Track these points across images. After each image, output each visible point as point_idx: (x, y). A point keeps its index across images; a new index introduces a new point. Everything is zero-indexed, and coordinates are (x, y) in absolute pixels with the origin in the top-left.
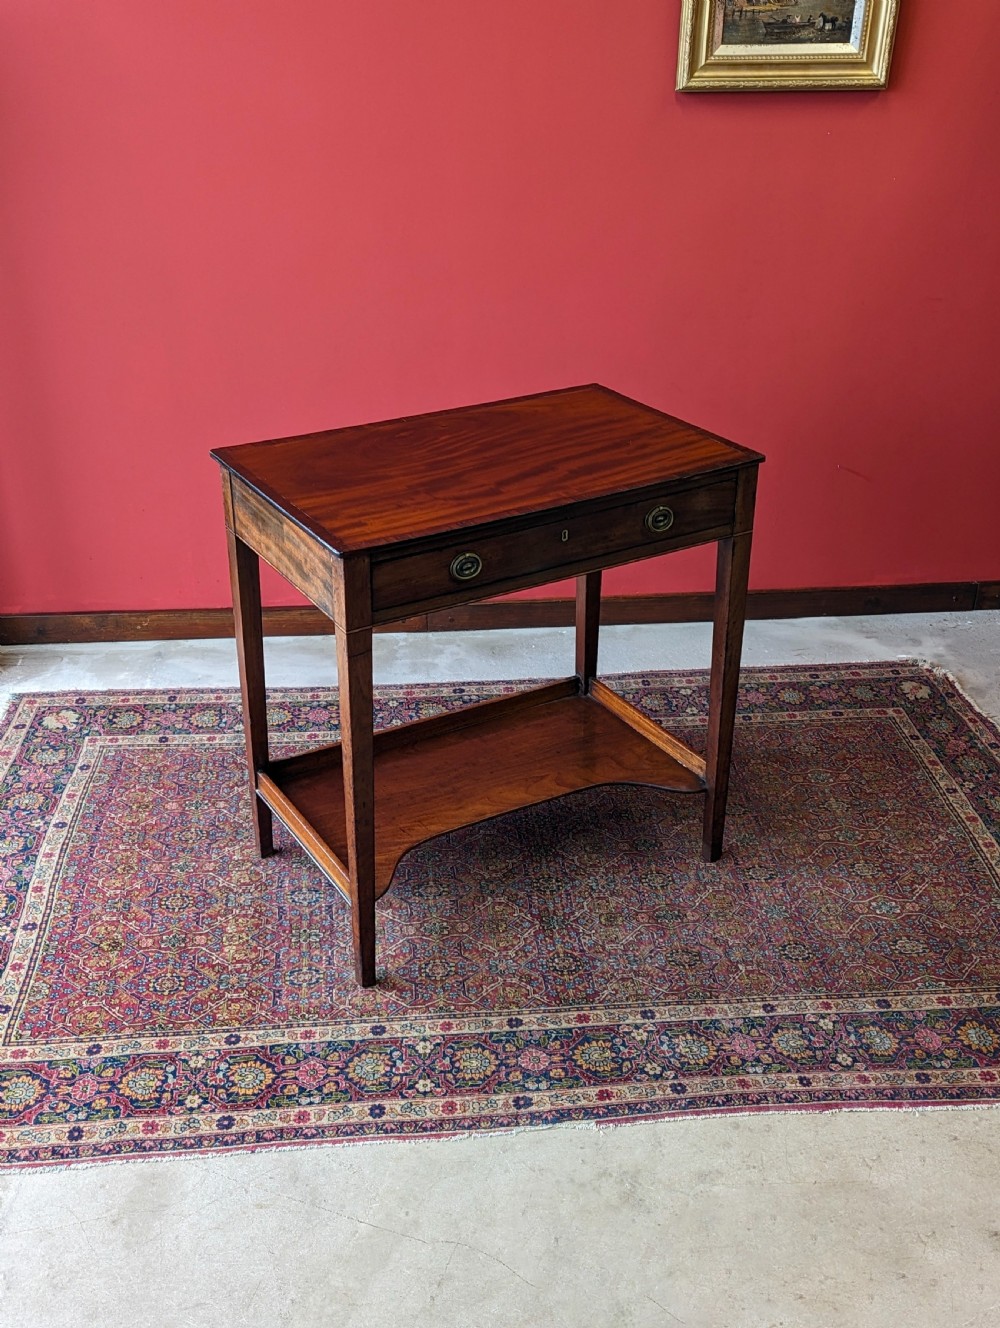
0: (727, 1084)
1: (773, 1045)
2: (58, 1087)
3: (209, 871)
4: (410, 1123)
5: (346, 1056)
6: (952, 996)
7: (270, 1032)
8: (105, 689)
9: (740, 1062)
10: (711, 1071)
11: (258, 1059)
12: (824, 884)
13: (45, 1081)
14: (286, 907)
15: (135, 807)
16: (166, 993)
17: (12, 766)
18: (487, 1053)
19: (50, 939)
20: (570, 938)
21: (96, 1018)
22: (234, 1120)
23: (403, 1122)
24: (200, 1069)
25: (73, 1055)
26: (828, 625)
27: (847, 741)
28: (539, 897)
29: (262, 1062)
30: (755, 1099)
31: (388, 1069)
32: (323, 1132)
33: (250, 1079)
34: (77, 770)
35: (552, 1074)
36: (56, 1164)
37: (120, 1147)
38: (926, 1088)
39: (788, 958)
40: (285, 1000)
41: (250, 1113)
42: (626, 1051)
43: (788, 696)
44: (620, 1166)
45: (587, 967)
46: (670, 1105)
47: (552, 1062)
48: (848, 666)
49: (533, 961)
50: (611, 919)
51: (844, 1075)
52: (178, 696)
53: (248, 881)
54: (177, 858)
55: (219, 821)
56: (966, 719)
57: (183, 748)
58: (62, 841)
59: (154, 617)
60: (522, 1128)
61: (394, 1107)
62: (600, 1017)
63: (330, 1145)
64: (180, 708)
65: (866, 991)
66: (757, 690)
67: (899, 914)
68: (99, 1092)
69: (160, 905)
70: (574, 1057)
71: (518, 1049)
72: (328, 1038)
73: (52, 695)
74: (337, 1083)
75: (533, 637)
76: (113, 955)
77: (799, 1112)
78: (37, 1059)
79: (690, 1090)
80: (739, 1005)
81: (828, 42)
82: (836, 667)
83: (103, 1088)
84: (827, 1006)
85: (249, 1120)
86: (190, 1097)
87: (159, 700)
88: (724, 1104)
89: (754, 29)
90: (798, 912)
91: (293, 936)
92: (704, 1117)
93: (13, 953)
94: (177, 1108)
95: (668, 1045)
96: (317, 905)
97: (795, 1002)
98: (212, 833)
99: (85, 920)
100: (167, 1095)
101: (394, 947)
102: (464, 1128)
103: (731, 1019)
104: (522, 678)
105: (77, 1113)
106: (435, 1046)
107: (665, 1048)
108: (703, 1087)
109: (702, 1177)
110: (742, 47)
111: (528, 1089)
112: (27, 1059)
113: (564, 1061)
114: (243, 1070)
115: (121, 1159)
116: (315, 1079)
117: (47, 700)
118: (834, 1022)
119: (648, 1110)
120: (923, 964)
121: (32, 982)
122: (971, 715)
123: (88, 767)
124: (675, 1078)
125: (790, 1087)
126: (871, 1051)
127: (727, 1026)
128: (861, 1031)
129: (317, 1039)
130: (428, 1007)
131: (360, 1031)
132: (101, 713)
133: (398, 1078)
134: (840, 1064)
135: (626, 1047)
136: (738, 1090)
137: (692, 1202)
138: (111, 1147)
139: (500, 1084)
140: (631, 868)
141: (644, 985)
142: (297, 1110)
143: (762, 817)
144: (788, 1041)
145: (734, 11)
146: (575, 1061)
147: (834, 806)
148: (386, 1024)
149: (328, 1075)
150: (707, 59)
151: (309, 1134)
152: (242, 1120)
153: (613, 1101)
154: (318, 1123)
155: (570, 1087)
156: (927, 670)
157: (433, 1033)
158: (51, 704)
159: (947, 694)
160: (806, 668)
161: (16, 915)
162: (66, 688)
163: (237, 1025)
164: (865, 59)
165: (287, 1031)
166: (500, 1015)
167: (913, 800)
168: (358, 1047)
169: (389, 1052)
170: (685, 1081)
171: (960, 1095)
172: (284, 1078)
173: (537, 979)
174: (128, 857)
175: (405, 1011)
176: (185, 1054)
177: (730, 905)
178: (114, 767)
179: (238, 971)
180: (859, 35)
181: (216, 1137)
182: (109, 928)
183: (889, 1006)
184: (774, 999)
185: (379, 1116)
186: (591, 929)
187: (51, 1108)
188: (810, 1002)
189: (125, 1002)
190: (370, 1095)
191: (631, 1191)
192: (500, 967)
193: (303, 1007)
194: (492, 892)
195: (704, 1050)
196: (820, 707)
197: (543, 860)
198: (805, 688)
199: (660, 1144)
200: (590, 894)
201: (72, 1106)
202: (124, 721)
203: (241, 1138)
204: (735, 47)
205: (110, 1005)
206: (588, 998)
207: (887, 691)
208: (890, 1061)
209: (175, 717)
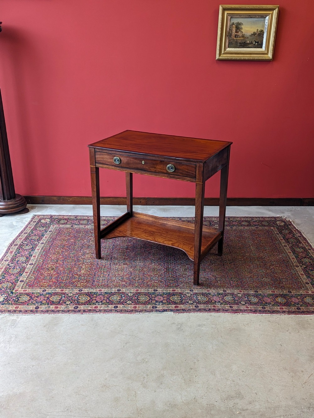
0: (210, 306)
1: (224, 299)
2: (34, 298)
3: (80, 255)
4: (124, 310)
5: (110, 295)
6: (275, 291)
8: (58, 215)
9: (214, 302)
10: (206, 303)
11: (86, 295)
12: (245, 265)
13: (31, 297)
14: (99, 263)
15: (62, 240)
16: (65, 280)
17: (31, 230)
18: (147, 296)
19: (36, 267)
20: (174, 273)
21: (46, 284)
22: (78, 307)
23: (122, 310)
24: (71, 296)
25: (39, 292)
26: (259, 208)
27: (258, 234)
28: (167, 264)
29: (87, 295)
30: (217, 310)
31: (120, 298)
32: (101, 311)
33: (83, 299)
34: (48, 232)
35: (163, 302)
36: (31, 314)
37: (48, 311)
38: (264, 310)
39: (232, 280)
40: (95, 283)
41: (83, 306)
42: (184, 298)
43: (243, 223)
44: (178, 322)
46: (194, 310)
47: (164, 299)
48: (262, 217)
49: (163, 278)
50: (185, 270)
51: (242, 306)
52: (77, 217)
53: (90, 257)
55: (84, 244)
56: (293, 230)
57: (77, 228)
58: (42, 247)
59: (73, 198)
60: (153, 313)
61: (120, 307)
62: (179, 290)
63: (102, 314)
64: (78, 219)
66: (236, 222)
67: (265, 272)
68: (44, 299)
69: (66, 261)
71: (155, 296)
72: (106, 291)
73: (44, 215)
74: (106, 301)
75: (176, 208)
76: (52, 271)
77: (228, 313)
78: (29, 292)
79: (199, 307)
80: (217, 290)
81: (256, 48)
82: (259, 217)
84: (241, 291)
85: (82, 307)
86: (67, 302)
87: (72, 217)
88: (208, 310)
89: (237, 44)
90: (237, 271)
92: (202, 313)
93: (26, 269)
94: (64, 304)
97: (232, 290)
98: (82, 247)
99: (46, 263)
100: (62, 301)
101: (126, 273)
102: (138, 312)
103: (214, 293)
104: (171, 217)
105: (38, 303)
106: (133, 294)
107: (195, 298)
108: (203, 307)
109: (199, 326)
110: (234, 48)
111: (156, 305)
112: (27, 292)
113: (167, 299)
114: (82, 297)
115: (48, 313)
116: (101, 300)
117: (42, 216)
118: (242, 295)
119: (188, 311)
120: (269, 284)
121: (30, 276)
122: (295, 230)
123: (51, 231)
124: (196, 304)
125: (227, 308)
126: (250, 301)
127: (212, 294)
128: (249, 297)
129: (103, 291)
130: (133, 286)
131: (114, 290)
132: (57, 220)
134: (241, 304)
136: (213, 308)
137: (196, 331)
138: (46, 311)
139: (149, 303)
142: (95, 306)
143: (231, 250)
144: (228, 298)
145: (231, 40)
146: (170, 299)
147: (252, 248)
149: (104, 299)
150: (224, 52)
151: (97, 311)
152: (80, 307)
153: (179, 308)
154: (100, 309)
155: (168, 305)
156: (284, 219)
157: (133, 291)
158: (44, 217)
159: (289, 225)
160: (250, 217)
161: (28, 262)
162: (48, 214)
163: (82, 287)
164: (266, 52)
165: (95, 289)
166: (152, 289)
167: (274, 248)
168: (113, 294)
169: (121, 295)
170: (199, 305)
171: (273, 312)
172: (93, 299)
173: (163, 282)
174: (59, 251)
175: (127, 286)
176: (68, 293)
177: (219, 268)
178: (58, 232)
179: (84, 276)
180: (265, 46)
181: (73, 310)
182: (52, 265)
183: (258, 292)
184: (226, 289)
185: (116, 308)
186: (180, 272)
187: (31, 302)
188: (236, 290)
189: (53, 281)
190: (115, 304)
191: (180, 328)
192: (154, 279)
193: (100, 284)
194: (154, 262)
195: (205, 299)
196: (252, 226)
197: (169, 256)
198: (249, 222)
199: (189, 318)
200: (181, 264)
201: (37, 302)
202: (62, 222)
203: (79, 311)
204: (231, 48)
205: (50, 282)
206: (176, 286)
207: (272, 223)
208: (255, 304)
209: (76, 222)
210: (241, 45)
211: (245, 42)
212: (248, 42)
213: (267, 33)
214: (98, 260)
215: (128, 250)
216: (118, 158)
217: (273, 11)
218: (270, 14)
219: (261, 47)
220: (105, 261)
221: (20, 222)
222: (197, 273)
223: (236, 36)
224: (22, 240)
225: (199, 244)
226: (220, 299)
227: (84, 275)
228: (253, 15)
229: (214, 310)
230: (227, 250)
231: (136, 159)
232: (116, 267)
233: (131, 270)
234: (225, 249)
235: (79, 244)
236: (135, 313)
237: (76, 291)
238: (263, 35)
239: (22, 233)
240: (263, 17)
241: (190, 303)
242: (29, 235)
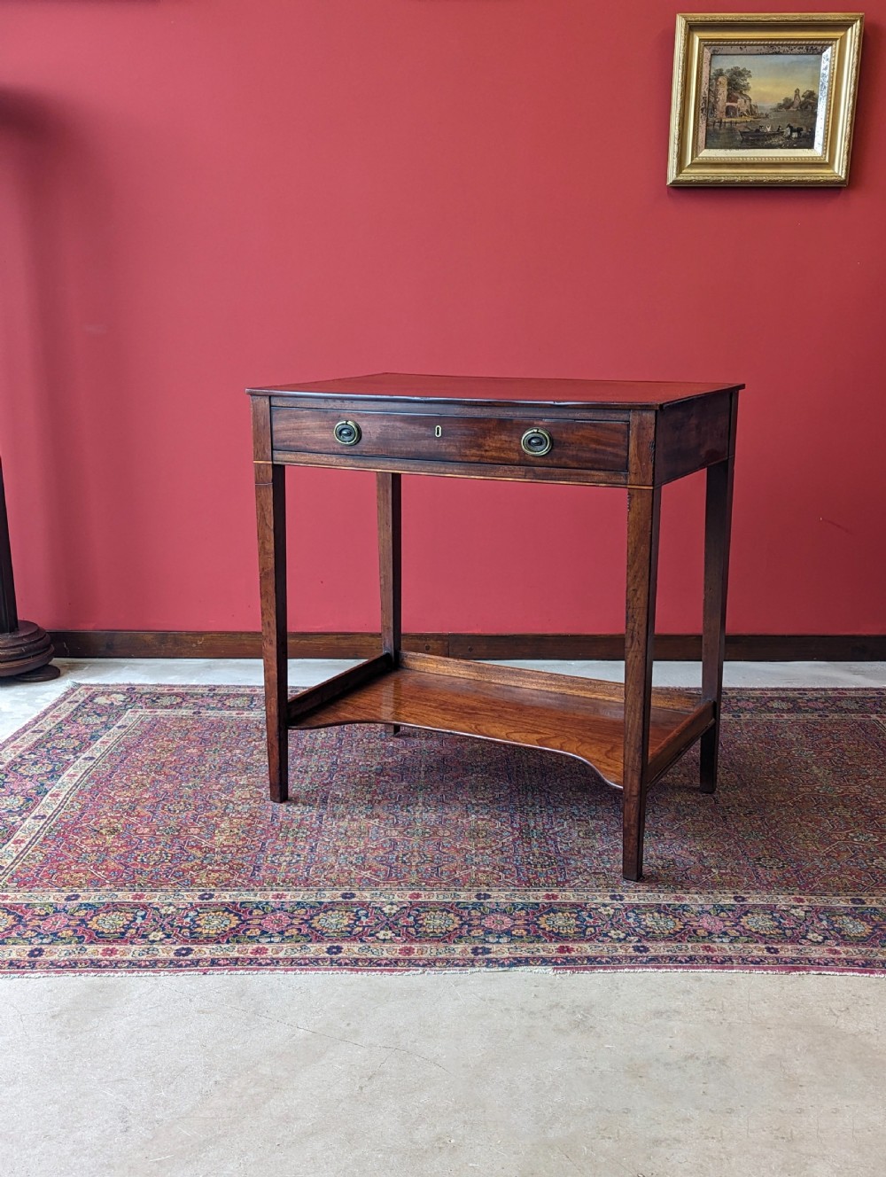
0: (690, 948)
1: (742, 924)
2: (30, 920)
3: (214, 790)
4: (365, 960)
5: (314, 912)
7: (243, 893)
8: (155, 683)
9: (706, 933)
10: (676, 939)
11: (227, 910)
12: (802, 820)
13: (19, 916)
14: (280, 814)
15: (158, 751)
16: (152, 863)
17: (59, 723)
18: (452, 915)
19: (55, 825)
20: (547, 844)
21: (81, 878)
22: (192, 950)
23: (358, 959)
24: (169, 915)
25: (51, 900)
26: (820, 666)
27: (831, 732)
28: (521, 817)
29: (230, 912)
30: (719, 961)
31: (352, 922)
32: (278, 962)
33: (213, 924)
34: (115, 728)
35: (514, 933)
36: (10, 973)
37: (76, 963)
39: (763, 866)
40: (263, 873)
41: (210, 946)
42: (591, 920)
43: (775, 705)
44: (574, 1001)
45: (561, 864)
46: (631, 960)
47: (516, 925)
49: (509, 857)
50: (588, 835)
51: (813, 948)
52: (218, 689)
53: (248, 797)
54: (188, 781)
55: (232, 761)
57: (213, 718)
58: (86, 768)
59: (209, 636)
60: (477, 969)
61: (352, 949)
62: (570, 896)
63: (283, 972)
64: (218, 695)
65: (841, 892)
66: (748, 700)
67: (876, 842)
68: (68, 926)
69: (163, 808)
70: (538, 922)
71: (483, 914)
72: (299, 899)
73: (108, 685)
74: (300, 930)
76: (110, 838)
77: (765, 972)
78: (17, 902)
79: (652, 950)
80: (710, 896)
83: (72, 923)
84: (802, 900)
85: (206, 951)
86: (154, 933)
87: (199, 690)
88: (687, 962)
90: (775, 837)
91: (281, 832)
92: (664, 970)
93: (18, 833)
94: (139, 940)
95: (634, 920)
96: (310, 814)
97: (767, 896)
98: (225, 768)
99: (92, 815)
100: (133, 931)
101: (375, 843)
102: (419, 965)
103: (701, 905)
105: (42, 939)
106: (401, 908)
107: (631, 920)
108: (666, 949)
109: (658, 1014)
110: (722, 151)
111: (488, 942)
112: (7, 902)
113: (527, 925)
114: (210, 917)
116: (278, 926)
117: (101, 688)
118: (806, 912)
119: (608, 962)
121: (30, 851)
123: (125, 726)
124: (639, 941)
125: (755, 953)
126: (842, 933)
127: (696, 909)
128: (834, 919)
129: (288, 899)
130: (400, 883)
131: (327, 896)
132: (148, 696)
133: (361, 929)
134: (810, 940)
135: (591, 918)
136: (702, 953)
138: (68, 963)
139: (460, 937)
140: (614, 802)
141: (615, 878)
142: (255, 946)
144: (757, 922)
145: (714, 122)
146: (539, 925)
147: (816, 771)
148: (357, 893)
149: (292, 924)
150: (692, 159)
151: (263, 963)
152: (200, 951)
154: (274, 956)
155: (531, 942)
157: (401, 900)
158: (107, 691)
160: (795, 690)
161: (29, 810)
162: (121, 683)
163: (213, 887)
164: (827, 160)
165: (260, 892)
166: (469, 891)
168: (326, 907)
169: (355, 910)
170: (648, 945)
172: (249, 924)
173: (510, 869)
174: (143, 779)
175: (377, 884)
176: (158, 904)
177: (708, 830)
178: (148, 727)
179: (224, 852)
180: (821, 143)
181: (171, 962)
182: (112, 820)
183: (864, 903)
184: (745, 893)
185: (336, 953)
186: (570, 839)
187: (18, 934)
188: (782, 897)
189: (111, 868)
190: (330, 939)
191: (583, 1020)
192: (476, 860)
193: (279, 878)
194: (478, 812)
195: (671, 924)
196: (807, 711)
197: (530, 794)
198: (793, 701)
199: (617, 988)
200: (571, 817)
201: (39, 934)
202: (166, 701)
203: (196, 963)
204: (715, 151)
205: (97, 869)
206: (558, 884)
207: (872, 704)
208: (861, 941)
209: (211, 701)
210: (747, 140)
211: (758, 131)
212: (769, 129)
213: (829, 101)
214: (277, 805)
215: (383, 776)
216: (349, 423)
217: (846, 30)
218: (836, 39)
219: (810, 146)
220: (302, 808)
221: (23, 702)
222: (634, 832)
223: (728, 111)
224: (21, 749)
225: (641, 721)
226: (728, 923)
227: (225, 849)
228: (782, 45)
229: (709, 959)
230: (732, 776)
231: (413, 420)
232: (339, 827)
233: (395, 833)
234: (721, 775)
235: (214, 759)
236: (408, 970)
237: (190, 897)
238: (815, 106)
239: (26, 731)
240: (815, 49)
241: (615, 937)
242: (50, 737)
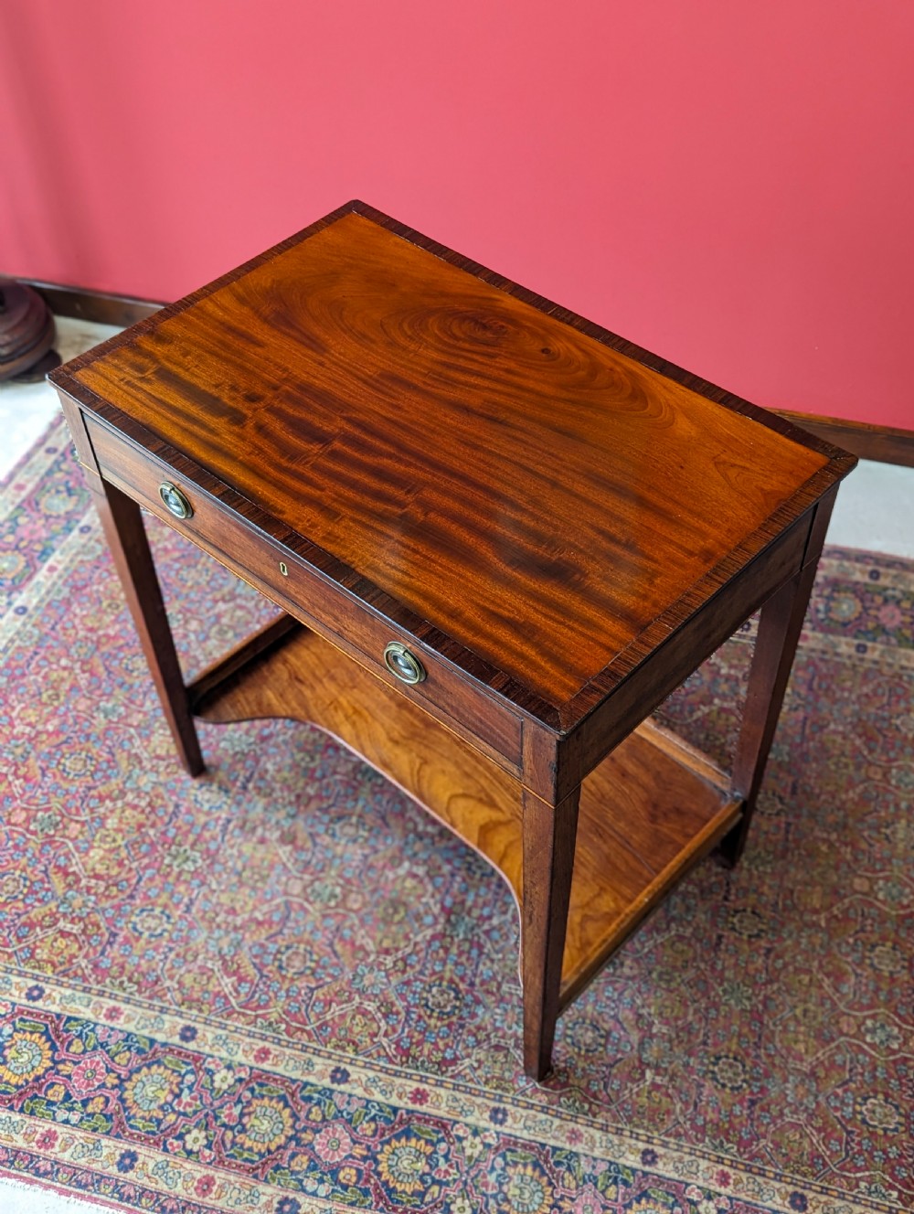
3: (131, 726)
4: (152, 1194)
5: (135, 1062)
11: (46, 1031)
14: (184, 806)
18: (287, 1111)
20: (468, 959)
23: (144, 1192)
29: (48, 1039)
31: (170, 1098)
32: (58, 1171)
33: (23, 1060)
35: (341, 1175)
39: (715, 1079)
40: (115, 951)
42: (445, 1167)
45: (465, 1012)
47: (351, 1156)
54: (108, 698)
58: (11, 634)
61: (147, 1163)
63: (57, 1195)
65: (787, 1172)
66: (898, 603)
70: (379, 1157)
71: (323, 1119)
72: (132, 1027)
74: (107, 1101)
91: (169, 854)
95: (498, 1176)
96: (218, 813)
101: (265, 908)
103: (595, 1159)
106: (236, 1081)
111: (304, 1190)
113: (365, 1159)
114: (24, 1044)
120: (885, 1152)
129: (120, 1023)
131: (167, 1030)
133: (174, 1118)
135: (447, 1161)
139: (277, 1168)
141: (517, 1065)
142: (48, 1126)
143: (797, 828)
146: (378, 1163)
147: (901, 835)
148: (201, 1030)
149: (104, 1085)
151: (42, 1169)
154: (59, 1156)
155: (352, 1204)
157: (244, 1060)
163: (50, 972)
165: (95, 999)
166: (329, 1058)
168: (155, 1053)
169: (183, 1071)
173: (398, 1014)
174: (62, 680)
175: (231, 1013)
177: (686, 965)
179: (89, 891)
183: (805, 1207)
184: (662, 1145)
185: (126, 1169)
188: (705, 1165)
190: (132, 1133)
192: (367, 980)
193: (130, 967)
195: (538, 1198)
206: (441, 1064)
216: (175, 492)
220: (214, 798)
227: (93, 883)
230: (779, 825)
231: (251, 536)
232: (240, 855)
233: (297, 888)
237: (18, 990)
